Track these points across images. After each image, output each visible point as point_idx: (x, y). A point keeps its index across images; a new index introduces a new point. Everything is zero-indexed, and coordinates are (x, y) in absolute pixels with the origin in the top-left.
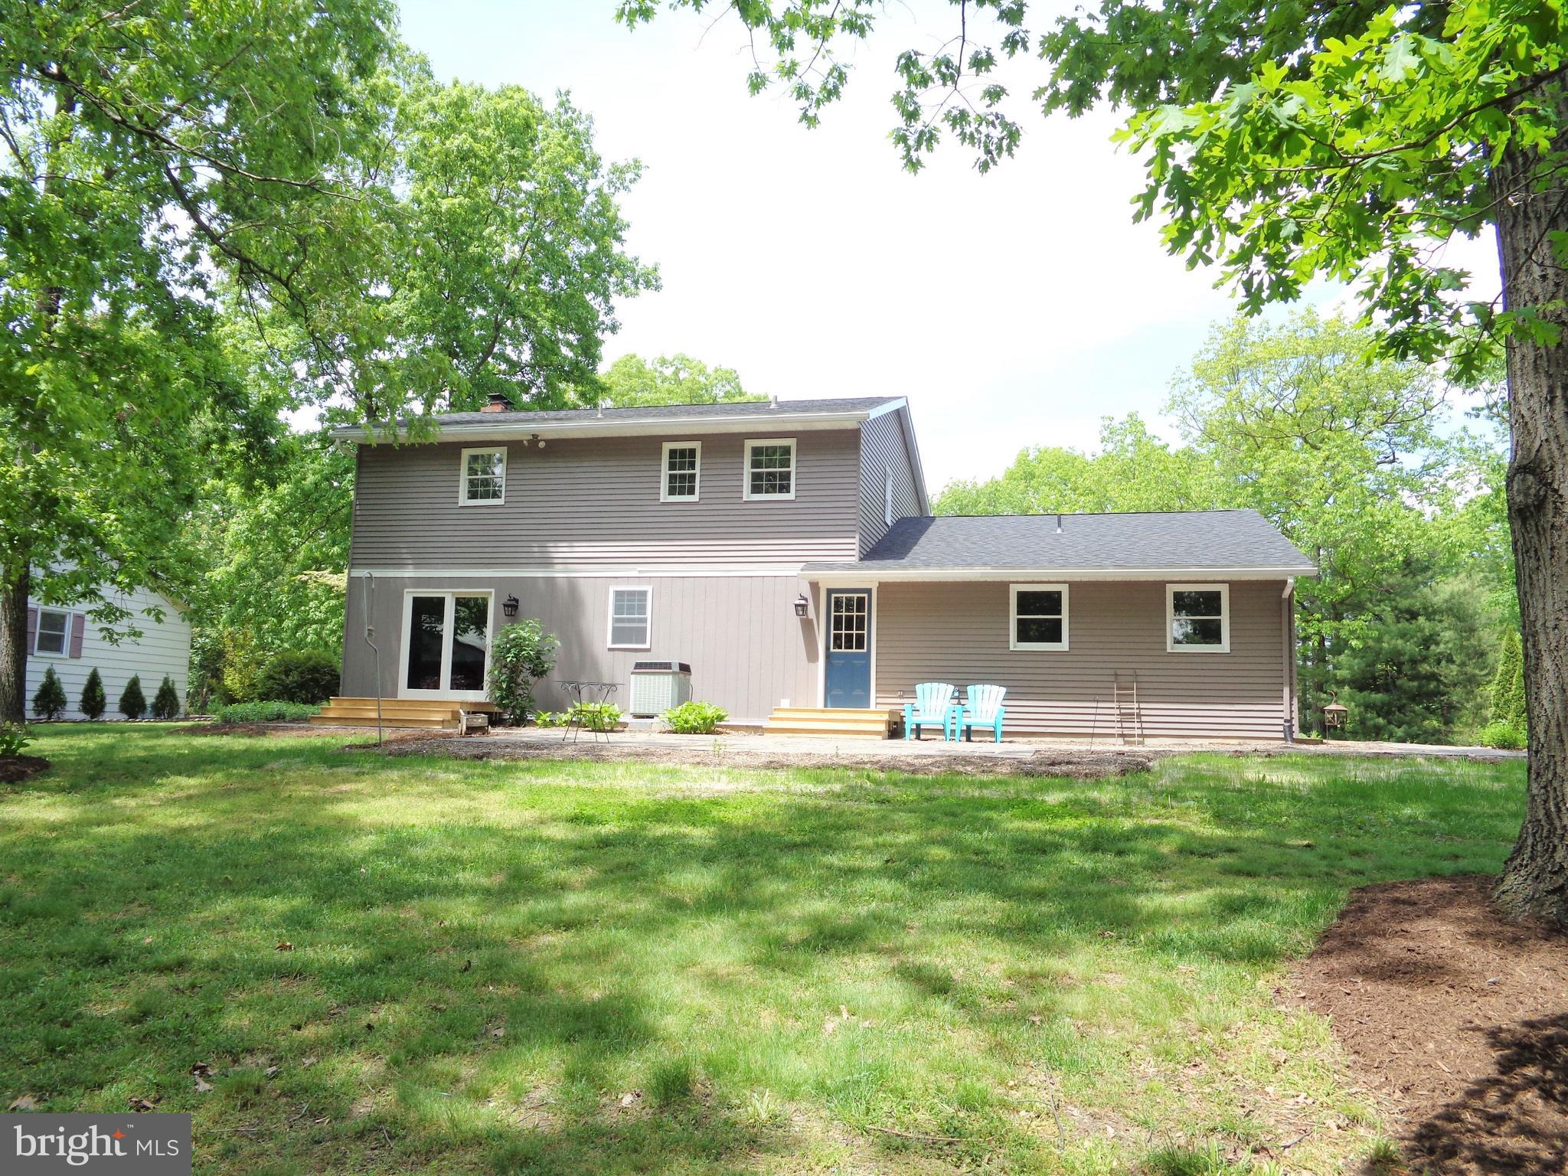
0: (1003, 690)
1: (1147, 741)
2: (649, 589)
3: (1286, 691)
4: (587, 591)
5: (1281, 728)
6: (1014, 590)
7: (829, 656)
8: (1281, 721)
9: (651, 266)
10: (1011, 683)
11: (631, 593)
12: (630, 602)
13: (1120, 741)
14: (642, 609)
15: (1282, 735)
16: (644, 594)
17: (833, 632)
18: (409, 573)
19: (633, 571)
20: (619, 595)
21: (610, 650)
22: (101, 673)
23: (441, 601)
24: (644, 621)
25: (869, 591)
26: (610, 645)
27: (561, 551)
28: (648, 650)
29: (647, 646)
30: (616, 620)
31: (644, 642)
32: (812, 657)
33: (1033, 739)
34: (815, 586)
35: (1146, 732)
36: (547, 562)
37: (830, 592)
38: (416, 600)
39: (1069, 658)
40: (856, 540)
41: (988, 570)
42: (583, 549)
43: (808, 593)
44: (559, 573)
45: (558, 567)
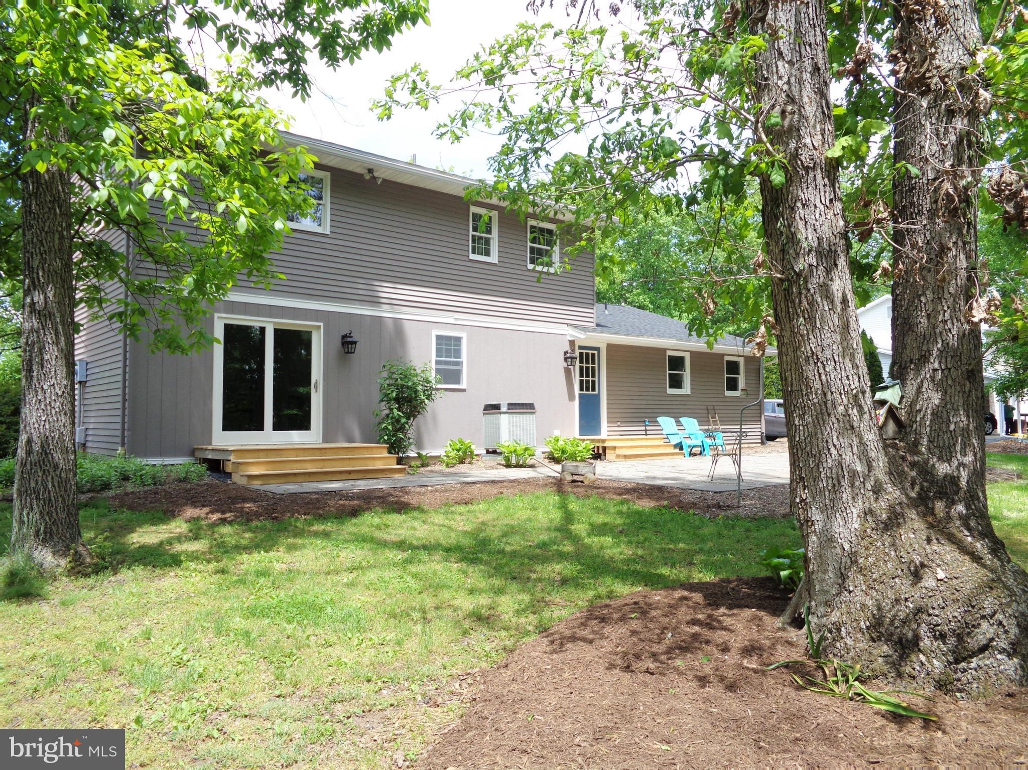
2: (463, 335)
4: (411, 331)
6: (667, 354)
11: (448, 338)
12: (449, 347)
14: (458, 354)
16: (459, 340)
17: (579, 378)
19: (449, 318)
20: (440, 338)
23: (262, 332)
24: (459, 364)
25: (598, 349)
27: (387, 290)
29: (463, 388)
30: (438, 363)
31: (458, 383)
32: (571, 397)
34: (572, 344)
36: (374, 301)
37: (579, 348)
38: (227, 327)
40: (593, 311)
42: (405, 292)
45: (385, 307)
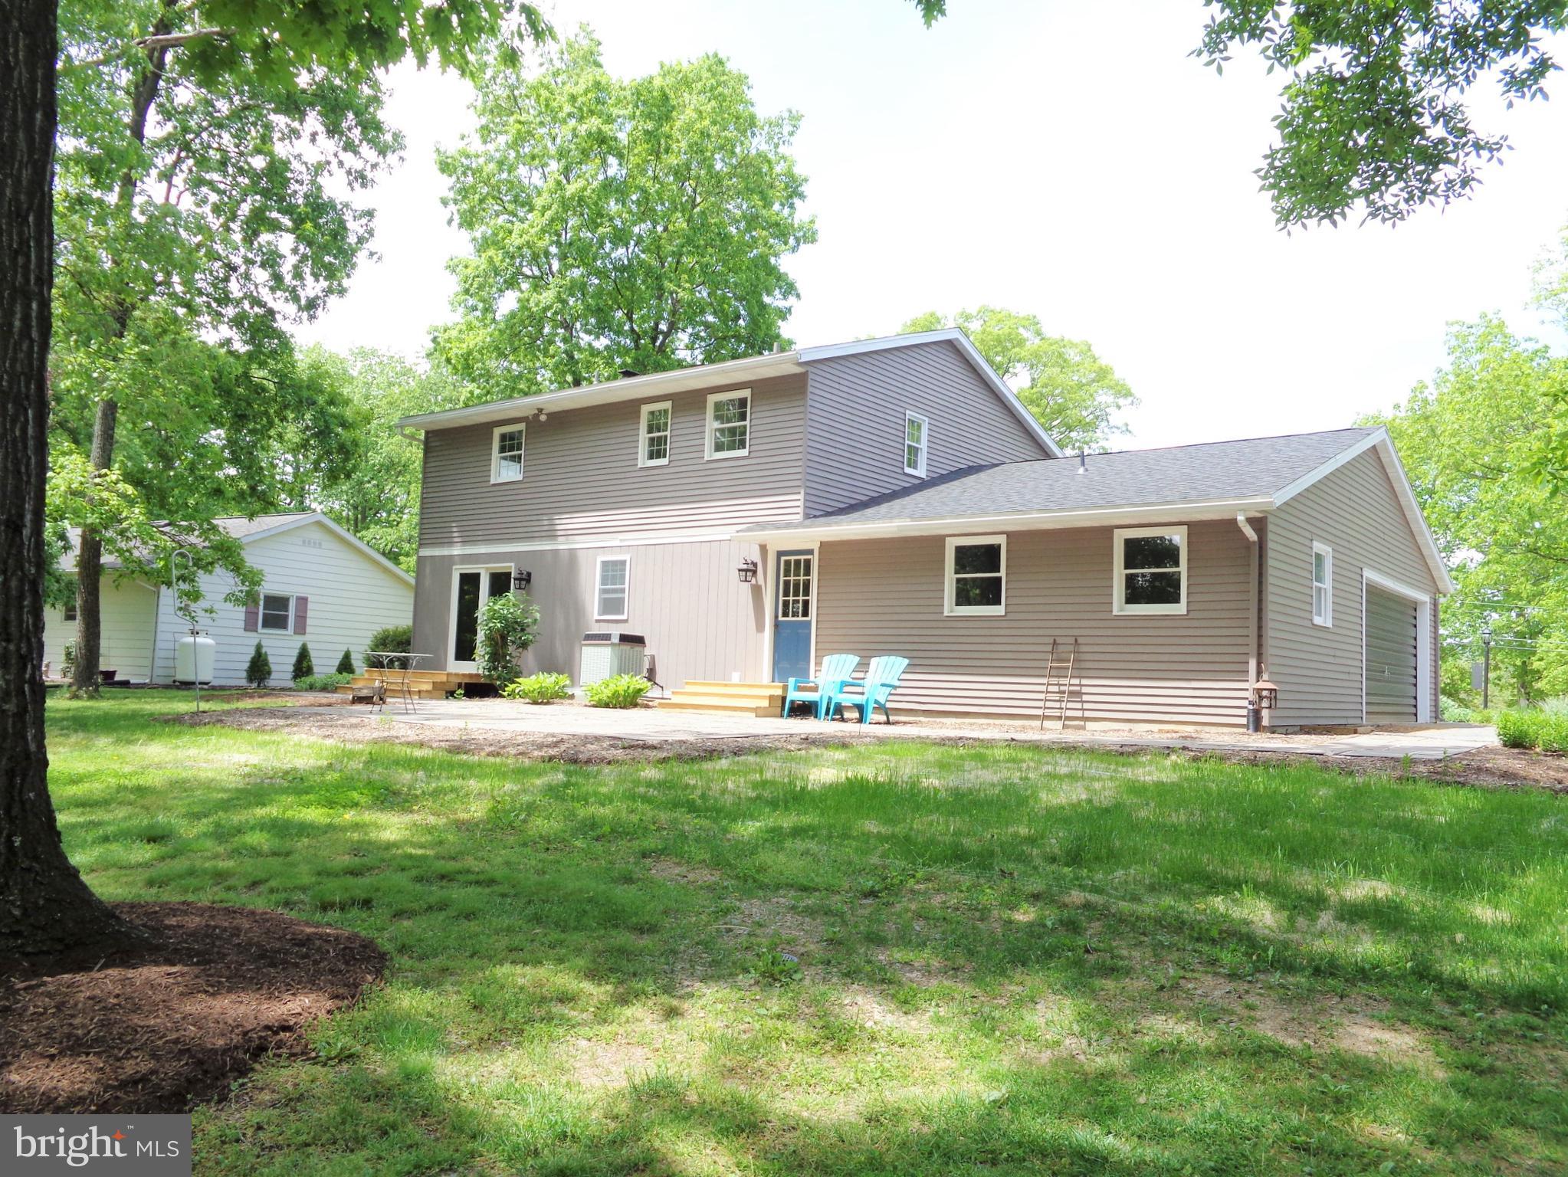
0: (906, 661)
1: (1090, 725)
2: (627, 558)
3: (1253, 664)
4: (581, 562)
5: (1244, 712)
6: (951, 545)
7: (777, 625)
8: (1245, 703)
9: (806, 219)
10: (915, 654)
11: (615, 563)
12: (613, 571)
13: (1059, 724)
14: (622, 579)
15: (1244, 721)
16: (623, 563)
17: (781, 598)
18: (457, 550)
19: (614, 541)
20: (605, 564)
21: (598, 621)
22: (310, 646)
23: (478, 575)
24: (623, 591)
25: (810, 552)
26: (596, 617)
27: (566, 522)
28: (626, 621)
29: (624, 617)
30: (602, 591)
31: (623, 613)
32: (760, 627)
33: (967, 720)
34: (763, 549)
35: (1087, 714)
36: (552, 535)
37: (780, 554)
38: (462, 575)
39: (1005, 624)
40: (801, 497)
41: (908, 523)
42: (579, 521)
43: (757, 558)
44: (562, 545)
45: (561, 539)
